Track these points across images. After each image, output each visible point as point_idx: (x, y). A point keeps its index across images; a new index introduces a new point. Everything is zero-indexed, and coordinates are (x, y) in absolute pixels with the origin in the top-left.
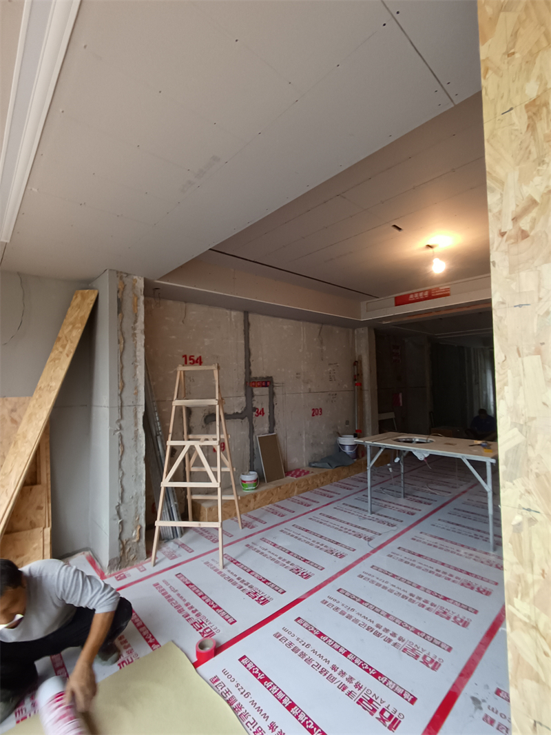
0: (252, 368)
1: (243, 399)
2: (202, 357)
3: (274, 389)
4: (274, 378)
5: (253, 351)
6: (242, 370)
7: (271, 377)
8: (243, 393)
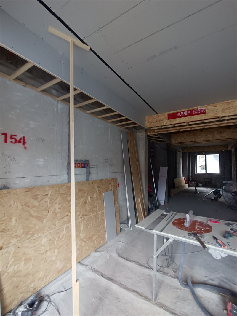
2: (26, 138)
4: (90, 161)
6: (65, 154)
7: (88, 161)
8: (65, 172)
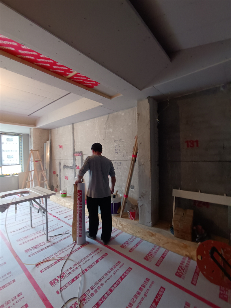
0: (75, 148)
1: (72, 161)
2: (62, 145)
3: (83, 157)
4: (83, 152)
5: (75, 141)
6: (72, 149)
8: (72, 158)
